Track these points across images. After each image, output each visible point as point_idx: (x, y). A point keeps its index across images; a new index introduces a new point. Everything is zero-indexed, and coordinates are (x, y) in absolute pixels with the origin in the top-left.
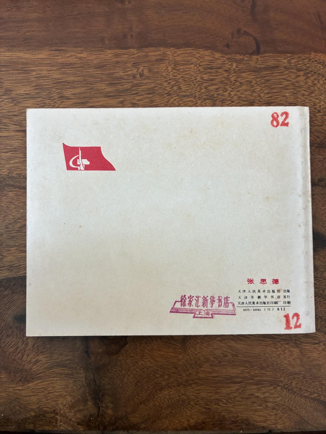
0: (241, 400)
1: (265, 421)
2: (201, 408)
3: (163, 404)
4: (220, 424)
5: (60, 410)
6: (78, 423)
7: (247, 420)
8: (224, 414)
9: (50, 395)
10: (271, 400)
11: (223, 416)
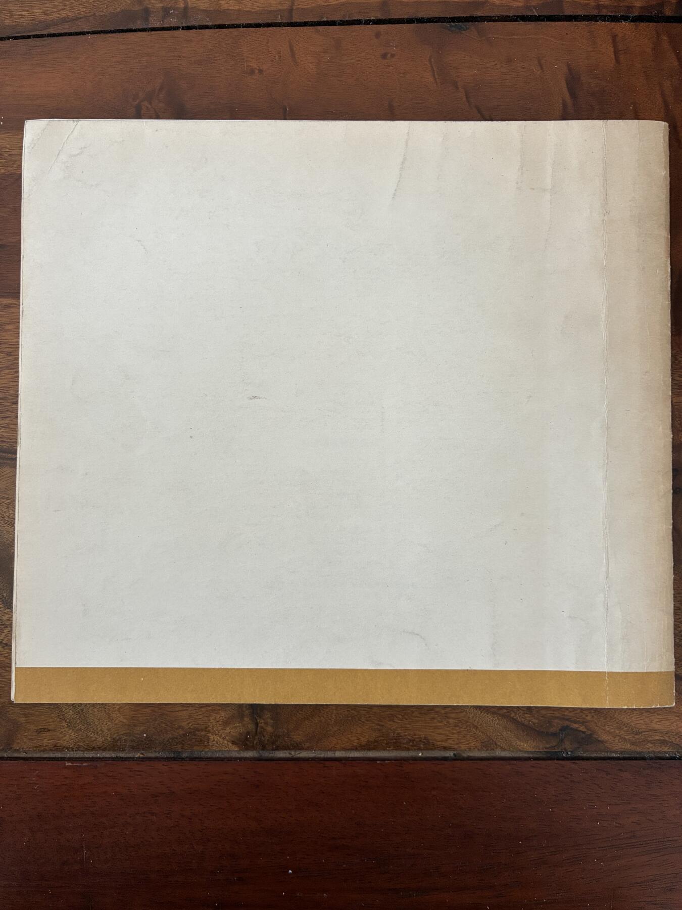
0: (418, 715)
1: (446, 741)
2: (374, 725)
3: (329, 721)
4: (395, 743)
5: (213, 726)
6: (233, 741)
7: (425, 738)
8: (399, 732)
9: (201, 709)
10: (453, 716)
11: (398, 734)
